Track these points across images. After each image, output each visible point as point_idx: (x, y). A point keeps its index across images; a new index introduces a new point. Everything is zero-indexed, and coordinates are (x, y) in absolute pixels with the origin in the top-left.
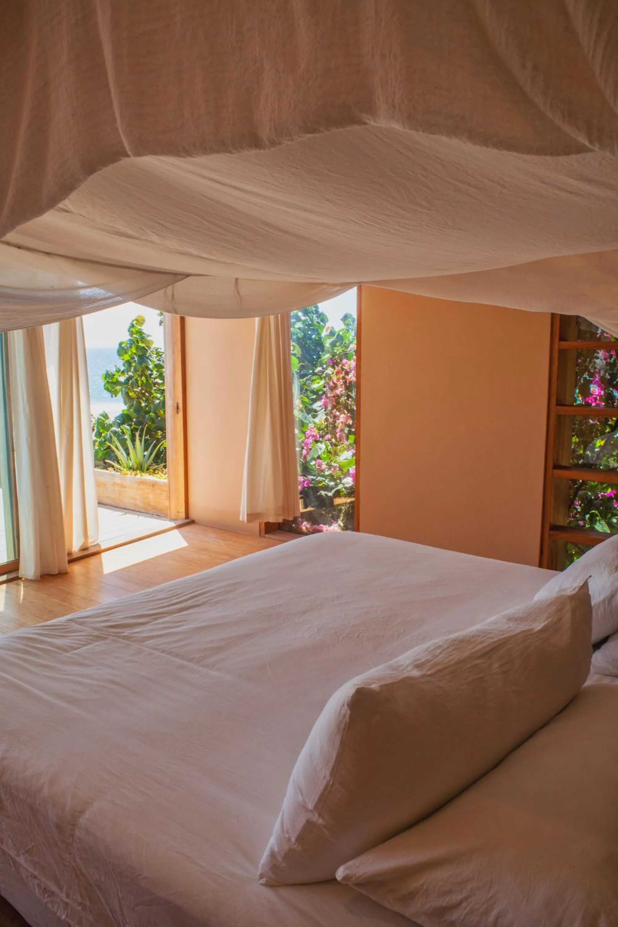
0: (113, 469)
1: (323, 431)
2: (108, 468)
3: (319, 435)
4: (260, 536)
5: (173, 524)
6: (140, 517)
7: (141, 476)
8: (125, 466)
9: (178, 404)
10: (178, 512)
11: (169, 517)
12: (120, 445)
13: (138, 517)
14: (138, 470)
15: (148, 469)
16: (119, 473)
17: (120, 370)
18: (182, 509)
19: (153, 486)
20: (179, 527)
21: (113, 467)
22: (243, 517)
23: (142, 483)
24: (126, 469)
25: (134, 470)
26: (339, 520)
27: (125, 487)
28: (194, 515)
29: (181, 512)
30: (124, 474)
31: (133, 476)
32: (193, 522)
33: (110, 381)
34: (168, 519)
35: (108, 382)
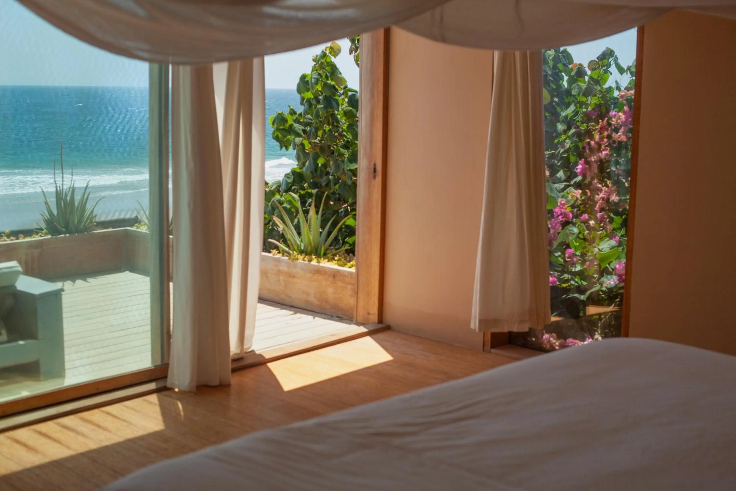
0: (277, 251)
1: (578, 209)
2: (271, 250)
3: (573, 214)
4: (483, 350)
5: (362, 329)
6: (317, 318)
7: (319, 262)
8: (296, 248)
9: (375, 165)
10: (369, 314)
11: (354, 320)
12: (289, 219)
13: (314, 318)
14: (313, 254)
15: (325, 254)
16: (286, 258)
17: (295, 113)
18: (374, 309)
19: (334, 276)
20: (370, 333)
21: (277, 248)
22: (474, 324)
23: (319, 271)
24: (296, 252)
25: (306, 254)
26: (596, 333)
27: (294, 277)
28: (389, 318)
29: (372, 314)
30: (293, 259)
31: (306, 262)
32: (388, 328)
33: (281, 127)
34: (354, 322)
35: (277, 129)
